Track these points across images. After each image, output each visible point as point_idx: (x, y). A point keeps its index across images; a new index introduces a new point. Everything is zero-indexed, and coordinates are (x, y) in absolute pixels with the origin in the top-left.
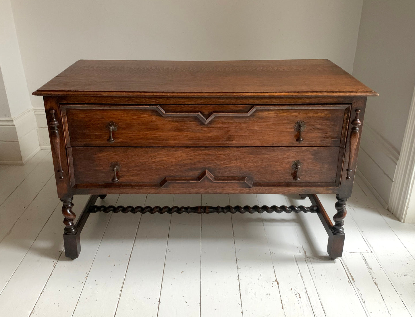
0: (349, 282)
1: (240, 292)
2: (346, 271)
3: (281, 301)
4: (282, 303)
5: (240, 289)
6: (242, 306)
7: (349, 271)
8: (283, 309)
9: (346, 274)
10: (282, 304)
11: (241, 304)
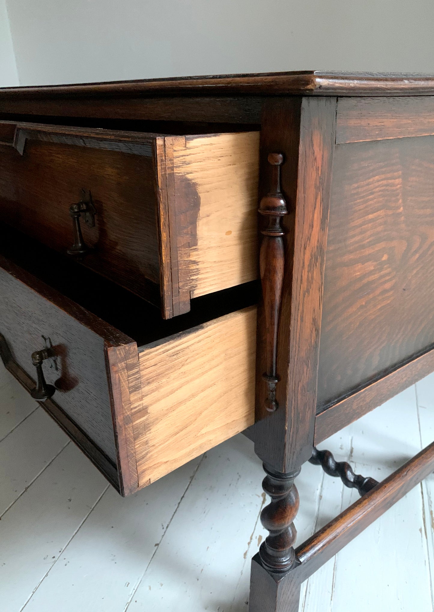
0: (421, 530)
1: (179, 503)
2: (423, 505)
3: (251, 539)
4: (249, 543)
5: (183, 497)
6: (165, 532)
7: (430, 506)
8: (245, 558)
9: (422, 512)
10: (249, 547)
11: (165, 528)
